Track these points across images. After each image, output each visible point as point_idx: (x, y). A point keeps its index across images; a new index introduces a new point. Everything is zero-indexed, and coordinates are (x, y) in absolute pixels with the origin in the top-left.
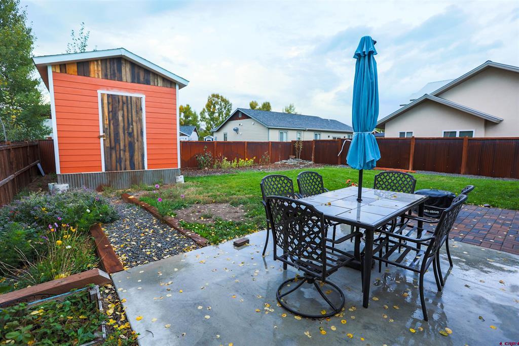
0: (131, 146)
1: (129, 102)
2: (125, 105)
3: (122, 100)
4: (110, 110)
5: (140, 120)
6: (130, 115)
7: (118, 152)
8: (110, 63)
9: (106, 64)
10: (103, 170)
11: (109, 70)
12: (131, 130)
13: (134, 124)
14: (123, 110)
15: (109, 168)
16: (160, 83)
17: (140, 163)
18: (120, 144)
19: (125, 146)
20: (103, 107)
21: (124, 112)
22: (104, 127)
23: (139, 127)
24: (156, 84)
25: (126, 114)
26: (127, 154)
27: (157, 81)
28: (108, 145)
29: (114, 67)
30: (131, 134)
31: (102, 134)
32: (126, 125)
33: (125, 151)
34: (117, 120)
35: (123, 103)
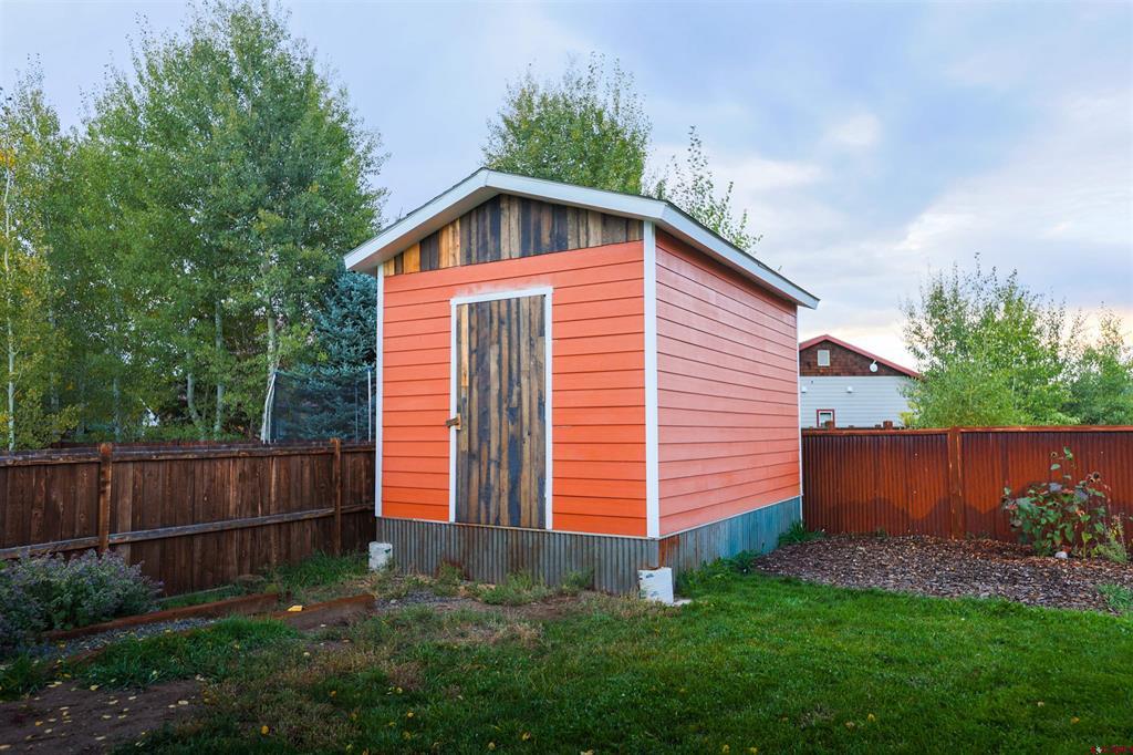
0: (515, 444)
1: (514, 316)
2: (505, 327)
3: (499, 312)
4: (474, 346)
5: (539, 367)
6: (515, 356)
7: (484, 468)
8: (477, 221)
9: (470, 224)
10: (452, 518)
11: (474, 240)
12: (515, 398)
13: (524, 381)
14: (499, 342)
15: (464, 514)
16: (595, 232)
17: (535, 505)
18: (489, 442)
19: (500, 449)
20: (459, 342)
21: (500, 348)
22: (459, 394)
23: (535, 388)
24: (583, 244)
25: (505, 352)
26: (505, 474)
27: (587, 234)
28: (465, 448)
29: (485, 227)
30: (514, 413)
31: (453, 414)
32: (505, 385)
33: (499, 465)
34: (486, 373)
35: (501, 322)
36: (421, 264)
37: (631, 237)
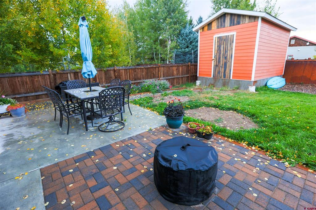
0: (225, 64)
1: (227, 39)
2: (225, 41)
3: (224, 38)
4: (218, 45)
5: (232, 49)
6: (227, 47)
7: (219, 68)
8: (220, 19)
9: (219, 20)
10: (212, 77)
11: (219, 24)
12: (226, 55)
13: (228, 51)
14: (224, 44)
15: (214, 76)
16: (247, 20)
17: (229, 75)
18: (220, 63)
19: (222, 65)
20: (215, 44)
21: (224, 45)
22: (215, 55)
23: (231, 53)
24: (244, 23)
25: (225, 46)
26: (223, 69)
27: (245, 21)
28: (215, 64)
29: (222, 21)
30: (226, 58)
31: (213, 58)
32: (224, 52)
33: (222, 67)
34: (220, 50)
35: (224, 40)
36: (208, 29)
37: (256, 20)
